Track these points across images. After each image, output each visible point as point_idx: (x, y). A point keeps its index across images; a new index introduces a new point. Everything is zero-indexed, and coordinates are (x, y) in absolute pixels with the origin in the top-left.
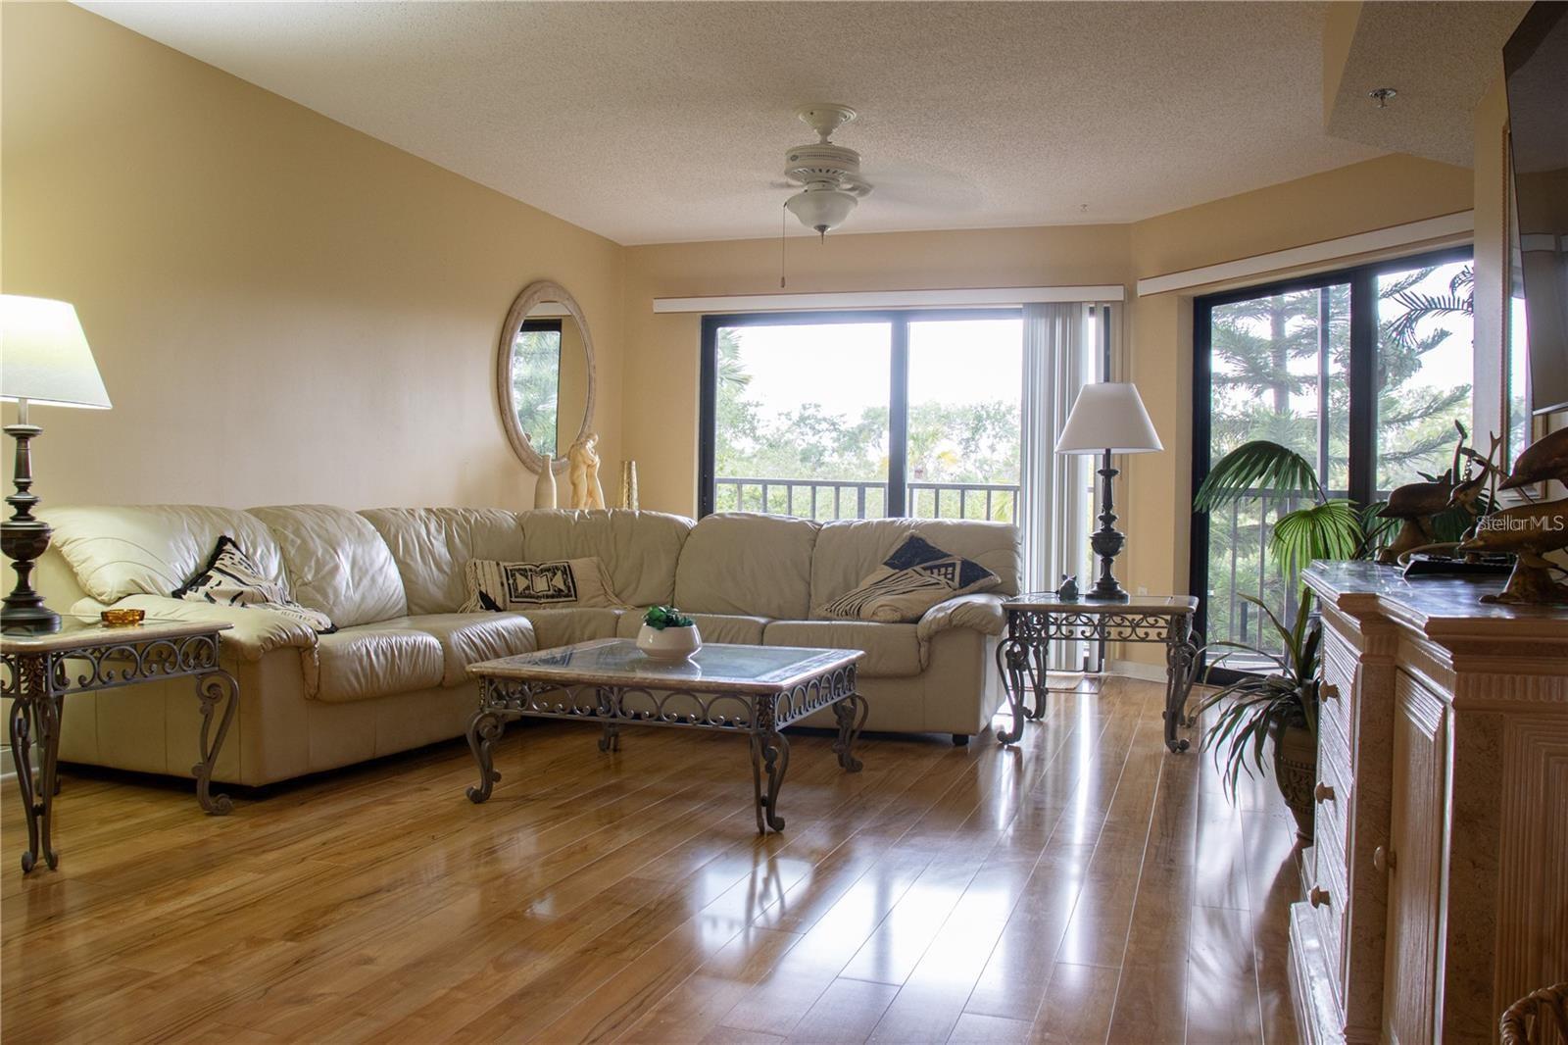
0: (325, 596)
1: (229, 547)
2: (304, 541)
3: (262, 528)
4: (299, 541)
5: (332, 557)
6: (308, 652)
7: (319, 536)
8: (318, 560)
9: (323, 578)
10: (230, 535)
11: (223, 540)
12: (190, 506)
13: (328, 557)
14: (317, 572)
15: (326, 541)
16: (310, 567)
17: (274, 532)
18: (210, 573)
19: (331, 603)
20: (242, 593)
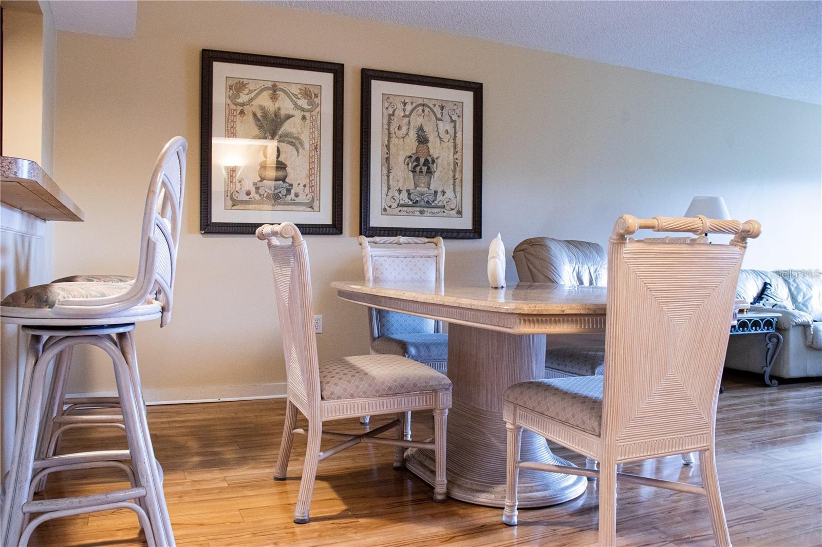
0: (807, 308)
1: (768, 286)
2: (798, 285)
3: (780, 280)
4: (796, 285)
5: (810, 291)
6: (808, 328)
7: (804, 283)
8: (804, 293)
9: (806, 300)
10: (768, 281)
11: (765, 284)
12: (752, 270)
13: (808, 292)
14: (804, 298)
15: (806, 285)
16: (800, 296)
17: (785, 281)
18: (763, 296)
19: (810, 311)
20: (776, 305)
